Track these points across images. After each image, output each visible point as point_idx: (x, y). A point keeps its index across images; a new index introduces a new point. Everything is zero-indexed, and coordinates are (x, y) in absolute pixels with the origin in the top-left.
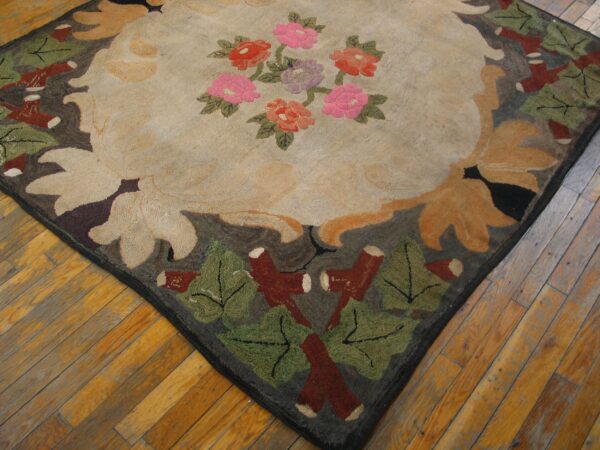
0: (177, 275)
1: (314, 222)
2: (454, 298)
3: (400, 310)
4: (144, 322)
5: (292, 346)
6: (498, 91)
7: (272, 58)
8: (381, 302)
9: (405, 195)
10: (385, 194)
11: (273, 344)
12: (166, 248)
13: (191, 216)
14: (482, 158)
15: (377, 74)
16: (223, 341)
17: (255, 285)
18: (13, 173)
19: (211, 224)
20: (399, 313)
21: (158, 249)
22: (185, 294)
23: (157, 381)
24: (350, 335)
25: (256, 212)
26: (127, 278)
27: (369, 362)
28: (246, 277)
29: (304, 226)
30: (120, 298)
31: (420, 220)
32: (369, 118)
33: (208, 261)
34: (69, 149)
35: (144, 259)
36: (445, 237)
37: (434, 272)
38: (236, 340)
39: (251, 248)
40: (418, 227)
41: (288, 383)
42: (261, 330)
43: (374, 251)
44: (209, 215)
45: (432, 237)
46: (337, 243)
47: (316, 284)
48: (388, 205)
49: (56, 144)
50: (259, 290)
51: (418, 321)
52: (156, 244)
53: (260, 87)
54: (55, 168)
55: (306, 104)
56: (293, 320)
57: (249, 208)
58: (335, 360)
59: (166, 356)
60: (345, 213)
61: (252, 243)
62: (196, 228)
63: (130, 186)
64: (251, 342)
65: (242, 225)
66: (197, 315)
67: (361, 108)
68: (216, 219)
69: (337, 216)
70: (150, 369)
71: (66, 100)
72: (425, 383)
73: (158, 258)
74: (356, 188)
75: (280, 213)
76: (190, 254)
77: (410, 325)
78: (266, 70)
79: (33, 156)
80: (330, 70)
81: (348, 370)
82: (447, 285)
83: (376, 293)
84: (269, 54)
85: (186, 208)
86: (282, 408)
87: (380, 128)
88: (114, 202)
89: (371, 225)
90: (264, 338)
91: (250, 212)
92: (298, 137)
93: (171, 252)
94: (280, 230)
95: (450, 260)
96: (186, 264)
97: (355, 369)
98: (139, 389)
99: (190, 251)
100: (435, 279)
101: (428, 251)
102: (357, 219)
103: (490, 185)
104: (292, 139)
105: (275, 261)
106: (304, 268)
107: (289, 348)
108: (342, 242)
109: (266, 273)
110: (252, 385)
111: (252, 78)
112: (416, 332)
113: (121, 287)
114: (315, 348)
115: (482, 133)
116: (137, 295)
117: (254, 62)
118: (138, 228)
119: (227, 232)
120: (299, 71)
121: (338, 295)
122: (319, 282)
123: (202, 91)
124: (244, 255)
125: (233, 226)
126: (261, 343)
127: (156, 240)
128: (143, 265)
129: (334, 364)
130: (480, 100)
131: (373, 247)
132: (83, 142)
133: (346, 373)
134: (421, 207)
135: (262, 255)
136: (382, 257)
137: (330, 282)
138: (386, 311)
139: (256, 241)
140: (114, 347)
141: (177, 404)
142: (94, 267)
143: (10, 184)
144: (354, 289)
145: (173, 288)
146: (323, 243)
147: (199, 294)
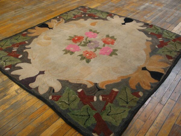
0: (55, 96)
1: (97, 82)
2: (141, 102)
3: (124, 106)
4: (45, 109)
6: (150, 48)
7: (84, 40)
8: (118, 104)
9: (124, 75)
10: (118, 75)
11: (85, 116)
12: (52, 89)
13: (60, 81)
14: (147, 65)
15: (115, 44)
16: (69, 115)
17: (79, 99)
18: (7, 69)
19: (66, 83)
20: (124, 107)
21: (50, 90)
22: (58, 102)
24: (109, 113)
25: (80, 80)
26: (40, 97)
27: (115, 121)
28: (76, 97)
29: (94, 83)
30: (37, 103)
31: (129, 81)
32: (113, 55)
33: (65, 93)
34: (24, 63)
35: (45, 92)
36: (137, 86)
37: (134, 95)
38: (73, 114)
39: (78, 89)
40: (129, 83)
41: (89, 127)
42: (81, 112)
43: (116, 90)
44: (65, 80)
45: (133, 86)
46: (104, 88)
48: (119, 78)
49: (21, 62)
50: (81, 100)
51: (130, 109)
52: (49, 88)
53: (81, 47)
54: (20, 68)
55: (94, 52)
56: (91, 109)
57: (78, 78)
59: (51, 119)
60: (107, 80)
61: (78, 88)
62: (61, 84)
63: (42, 73)
64: (78, 115)
65: (75, 83)
66: (61, 108)
67: (111, 52)
68: (68, 81)
69: (104, 80)
71: (24, 51)
73: (50, 92)
74: (110, 73)
75: (87, 80)
76: (59, 91)
77: (128, 110)
78: (83, 43)
79: (14, 65)
80: (101, 43)
81: (109, 123)
82: (138, 99)
83: (117, 101)
84: (83, 39)
85: (58, 78)
86: (88, 134)
87: (116, 58)
88: (37, 77)
89: (115, 83)
90: (82, 114)
91: (78, 80)
92: (92, 60)
93: (54, 90)
94: (87, 84)
95: (139, 92)
96: (58, 94)
97: (111, 123)
99: (59, 90)
100: (135, 97)
101: (132, 90)
102: (110, 81)
103: (150, 72)
104: (90, 61)
105: (86, 93)
106: (94, 94)
107: (90, 117)
108: (106, 87)
109: (83, 96)
110: (78, 127)
111: (79, 45)
112: (129, 112)
113: (38, 100)
114: (98, 117)
115: (147, 58)
117: (79, 41)
118: (44, 84)
119: (71, 85)
120: (92, 43)
121: (105, 102)
122: (99, 98)
123: (64, 48)
124: (76, 91)
125: (73, 83)
126: (81, 115)
127: (49, 87)
128: (45, 93)
129: (104, 121)
130: (145, 50)
131: (115, 89)
132: (29, 61)
133: (108, 124)
134: (129, 78)
135: (81, 91)
136: (118, 91)
137: (102, 98)
138: (120, 106)
139: (80, 87)
141: (54, 133)
142: (30, 94)
143: (6, 72)
144: (110, 100)
145: (54, 100)
146: (100, 88)
147: (62, 102)
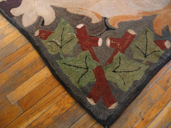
0: (44, 32)
1: (107, 16)
2: (165, 58)
3: (140, 60)
4: (27, 51)
5: (89, 70)
8: (132, 55)
10: (139, 8)
11: (81, 68)
12: (42, 20)
13: (55, 8)
16: (58, 64)
17: (77, 40)
19: (62, 12)
20: (140, 61)
21: (38, 20)
22: (46, 41)
23: (28, 78)
24: (115, 69)
25: (83, 9)
26: (23, 31)
27: (123, 82)
28: (74, 36)
29: (102, 17)
30: (18, 39)
31: (154, 21)
33: (58, 27)
35: (31, 24)
36: (164, 31)
37: (158, 45)
38: (65, 64)
39: (78, 24)
40: (152, 24)
41: (85, 87)
42: (76, 61)
43: (132, 32)
44: (62, 8)
45: (159, 29)
46: (116, 26)
47: (104, 43)
48: (141, 13)
50: (79, 43)
51: (148, 66)
52: (38, 18)
56: (91, 58)
57: (80, 7)
58: (108, 79)
59: (34, 67)
60: (121, 14)
61: (79, 22)
62: (56, 13)
64: (71, 65)
65: (76, 14)
66: (49, 51)
68: (65, 10)
69: (118, 15)
70: (25, 72)
72: (147, 96)
73: (37, 24)
74: (127, 4)
75: (93, 11)
76: (51, 24)
77: (144, 68)
81: (113, 85)
82: (163, 52)
83: (131, 51)
85: (53, 4)
90: (77, 65)
91: (80, 9)
93: (43, 22)
94: (92, 18)
95: (166, 41)
96: (48, 28)
97: (116, 84)
98: (19, 80)
99: (51, 22)
100: (158, 48)
101: (156, 35)
102: (126, 17)
105: (87, 31)
106: (100, 35)
107: (88, 71)
108: (118, 26)
109: (83, 35)
110: (68, 86)
112: (146, 71)
113: (20, 35)
114: (99, 72)
116: (26, 39)
118: (32, 11)
119: (68, 16)
121: (114, 49)
122: (106, 42)
124: (74, 27)
125: (72, 14)
126: (75, 66)
127: (38, 16)
128: (31, 26)
129: (107, 81)
131: (132, 30)
133: (112, 86)
134: (155, 16)
135: (82, 27)
136: (135, 35)
137: (111, 43)
138: (134, 60)
139: (81, 21)
140: (12, 60)
141: (34, 89)
142: (11, 25)
144: (121, 48)
145: (41, 38)
146: (110, 25)
147: (51, 41)
